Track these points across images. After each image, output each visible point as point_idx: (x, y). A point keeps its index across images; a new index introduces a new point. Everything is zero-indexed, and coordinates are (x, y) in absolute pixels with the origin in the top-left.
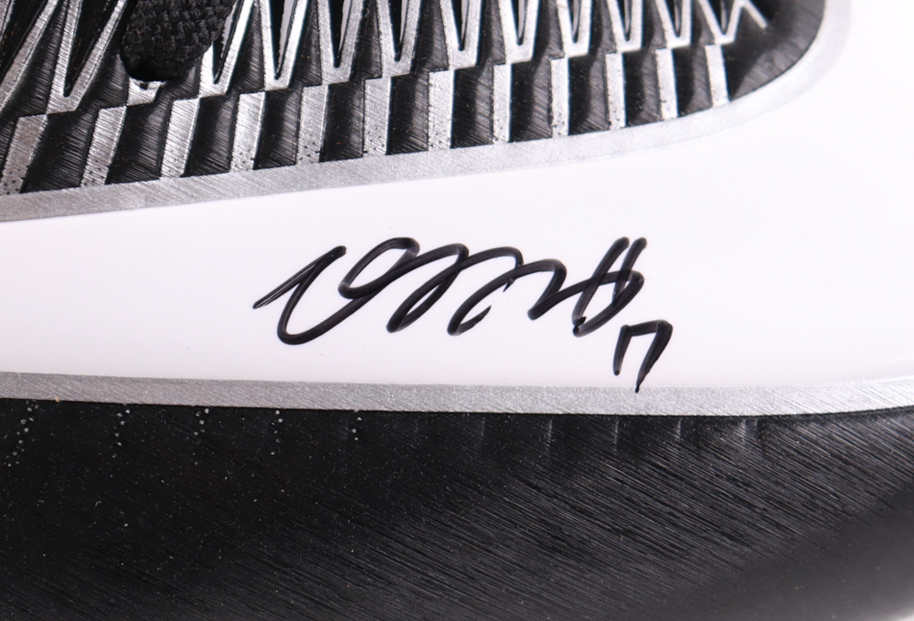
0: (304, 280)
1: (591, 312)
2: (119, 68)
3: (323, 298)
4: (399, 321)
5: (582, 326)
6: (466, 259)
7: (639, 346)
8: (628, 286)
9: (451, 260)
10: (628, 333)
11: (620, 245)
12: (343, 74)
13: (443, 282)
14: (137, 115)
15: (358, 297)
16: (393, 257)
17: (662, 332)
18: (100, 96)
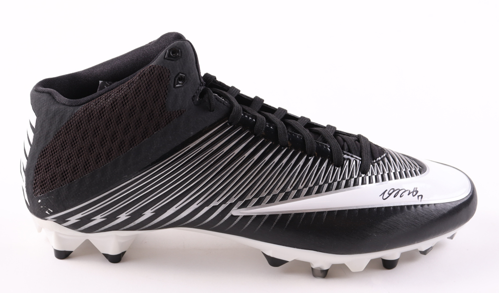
0: (384, 193)
1: (414, 194)
2: (360, 173)
3: (386, 195)
4: (395, 197)
5: (413, 196)
6: (400, 190)
7: (420, 197)
8: (417, 192)
9: (398, 190)
10: (418, 196)
11: (415, 188)
12: (388, 172)
13: (398, 192)
14: (363, 178)
15: (390, 194)
16: (392, 190)
17: (422, 196)
18: (359, 176)
